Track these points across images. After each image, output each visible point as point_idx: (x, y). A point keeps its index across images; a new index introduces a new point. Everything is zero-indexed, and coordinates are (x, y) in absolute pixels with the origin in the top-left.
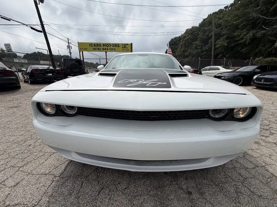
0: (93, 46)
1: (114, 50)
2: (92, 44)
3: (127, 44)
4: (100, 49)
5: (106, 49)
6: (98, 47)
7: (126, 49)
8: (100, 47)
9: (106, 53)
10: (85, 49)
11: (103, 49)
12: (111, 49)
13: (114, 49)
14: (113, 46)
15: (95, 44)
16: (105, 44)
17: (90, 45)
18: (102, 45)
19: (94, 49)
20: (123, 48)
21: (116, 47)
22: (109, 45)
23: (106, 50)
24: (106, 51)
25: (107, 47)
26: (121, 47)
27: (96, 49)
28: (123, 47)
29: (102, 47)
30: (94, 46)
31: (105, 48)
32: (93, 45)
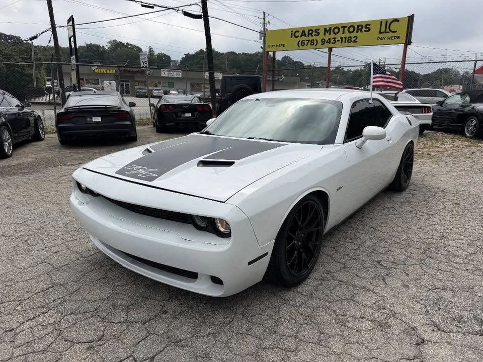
0: (298, 36)
1: (354, 42)
2: (298, 32)
3: (397, 20)
4: (315, 42)
5: (332, 41)
6: (310, 38)
7: (391, 34)
8: (314, 38)
9: (330, 50)
10: (278, 46)
11: (323, 42)
12: (344, 40)
13: (353, 39)
14: (351, 29)
15: (304, 31)
16: (330, 28)
17: (292, 34)
18: (322, 32)
19: (302, 43)
20: (380, 32)
21: (361, 31)
22: (341, 30)
23: (330, 43)
24: (331, 45)
25: (335, 36)
26: (375, 30)
27: (306, 43)
28: (383, 30)
29: (321, 36)
30: (302, 35)
31: (330, 39)
32: (299, 34)
